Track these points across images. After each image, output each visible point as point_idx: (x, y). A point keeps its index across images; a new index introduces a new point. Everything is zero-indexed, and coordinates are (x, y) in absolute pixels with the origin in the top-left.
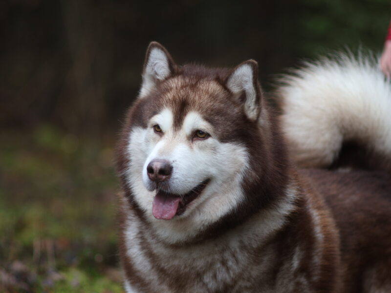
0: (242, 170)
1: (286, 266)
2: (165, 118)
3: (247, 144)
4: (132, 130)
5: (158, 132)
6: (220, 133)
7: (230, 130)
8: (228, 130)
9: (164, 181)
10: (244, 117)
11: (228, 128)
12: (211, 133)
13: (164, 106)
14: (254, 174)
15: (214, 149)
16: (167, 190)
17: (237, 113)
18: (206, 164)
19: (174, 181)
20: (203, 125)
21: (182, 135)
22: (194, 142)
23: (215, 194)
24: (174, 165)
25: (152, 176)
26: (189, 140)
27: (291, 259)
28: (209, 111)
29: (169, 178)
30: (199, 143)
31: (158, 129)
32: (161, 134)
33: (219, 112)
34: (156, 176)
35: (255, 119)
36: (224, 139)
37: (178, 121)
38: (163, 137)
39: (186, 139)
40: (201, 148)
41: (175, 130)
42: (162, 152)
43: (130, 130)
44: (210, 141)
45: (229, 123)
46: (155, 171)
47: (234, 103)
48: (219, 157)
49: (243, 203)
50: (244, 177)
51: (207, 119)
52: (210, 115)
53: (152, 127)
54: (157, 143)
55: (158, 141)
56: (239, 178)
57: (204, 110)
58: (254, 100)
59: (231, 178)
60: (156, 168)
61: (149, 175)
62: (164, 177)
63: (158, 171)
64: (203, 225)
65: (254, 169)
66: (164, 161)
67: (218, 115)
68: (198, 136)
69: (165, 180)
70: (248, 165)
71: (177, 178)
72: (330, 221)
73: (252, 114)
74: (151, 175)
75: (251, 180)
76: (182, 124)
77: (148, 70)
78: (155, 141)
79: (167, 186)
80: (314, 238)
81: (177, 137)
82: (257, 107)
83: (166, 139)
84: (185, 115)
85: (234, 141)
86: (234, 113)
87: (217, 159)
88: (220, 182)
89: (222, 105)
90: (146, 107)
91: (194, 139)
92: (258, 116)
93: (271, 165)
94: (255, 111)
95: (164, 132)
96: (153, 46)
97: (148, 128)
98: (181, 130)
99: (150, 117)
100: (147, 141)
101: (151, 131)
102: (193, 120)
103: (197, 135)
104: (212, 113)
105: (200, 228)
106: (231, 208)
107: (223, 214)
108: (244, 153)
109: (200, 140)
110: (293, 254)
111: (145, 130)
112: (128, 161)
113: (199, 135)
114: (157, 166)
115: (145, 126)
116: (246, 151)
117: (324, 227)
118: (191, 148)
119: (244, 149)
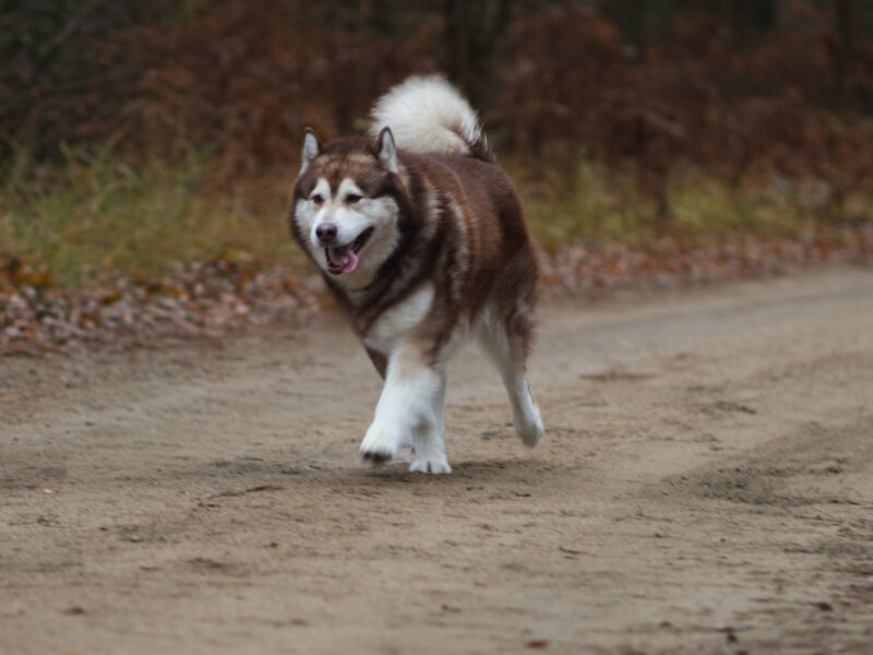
2: (322, 187)
5: (318, 201)
6: (370, 193)
7: (379, 189)
9: (332, 239)
11: (377, 188)
12: (361, 196)
13: (318, 178)
20: (356, 191)
22: (349, 205)
24: (338, 225)
25: (322, 237)
26: (345, 203)
28: (360, 177)
29: (336, 236)
30: (352, 205)
32: (321, 203)
34: (325, 237)
36: (374, 197)
37: (334, 190)
39: (342, 203)
40: (355, 209)
41: (333, 196)
42: (326, 218)
44: (362, 201)
46: (324, 233)
51: (359, 184)
52: (361, 179)
53: (313, 199)
55: (320, 209)
57: (356, 176)
60: (324, 230)
62: (332, 236)
63: (326, 233)
66: (329, 224)
72: (471, 212)
74: (320, 236)
76: (338, 190)
77: (305, 151)
78: (316, 210)
79: (336, 242)
80: (458, 231)
81: (335, 202)
85: (383, 196)
86: (383, 176)
90: (304, 184)
91: (349, 202)
95: (324, 200)
96: (308, 131)
97: (310, 200)
98: (338, 197)
99: (310, 190)
100: (309, 209)
101: (312, 202)
102: (348, 186)
103: (351, 199)
104: (363, 177)
109: (353, 202)
111: (307, 202)
113: (353, 199)
114: (325, 228)
115: (306, 198)
117: (467, 219)
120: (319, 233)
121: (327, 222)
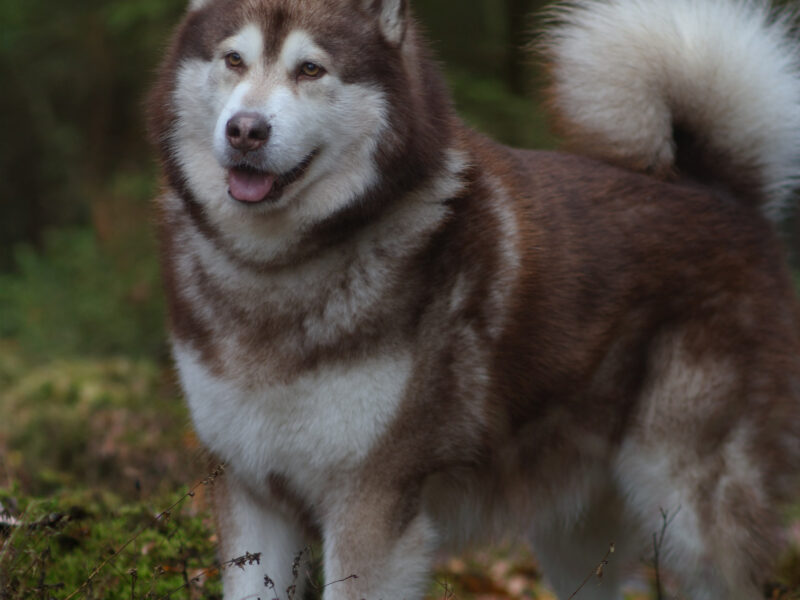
0: (376, 131)
1: (438, 303)
2: (248, 40)
3: (386, 86)
4: (181, 66)
5: (233, 66)
6: (343, 65)
7: (359, 61)
8: (354, 61)
9: (256, 149)
10: (380, 39)
11: (354, 58)
12: (327, 67)
13: (246, 19)
14: (395, 137)
15: (332, 96)
16: (260, 164)
17: (368, 33)
18: (317, 121)
19: (273, 150)
20: (314, 53)
21: (278, 70)
22: (300, 83)
23: (326, 175)
24: (272, 122)
25: (237, 140)
26: (292, 79)
27: (449, 293)
28: (325, 30)
29: (265, 144)
30: (307, 85)
31: (236, 62)
32: (240, 69)
33: (342, 31)
34: (244, 141)
35: (398, 41)
36: (349, 77)
37: (272, 48)
38: (247, 76)
39: (285, 78)
40: (311, 94)
41: (268, 63)
42: (249, 101)
43: (175, 65)
44: (327, 80)
45: (355, 49)
46: (242, 133)
47: (363, 14)
48: (337, 108)
49: (376, 187)
50: (378, 144)
51: (321, 43)
52: (327, 35)
53: (222, 58)
54: (235, 85)
55: (238, 82)
56: (369, 146)
57: (316, 28)
58: (396, 8)
59: (355, 145)
60: (245, 127)
61: (230, 141)
62: (257, 143)
63: (247, 133)
64: (304, 224)
65: (396, 129)
66: (257, 116)
67: (339, 35)
68: (305, 74)
69: (260, 146)
70: (384, 122)
71: (277, 145)
73: (392, 33)
74: (233, 139)
75: (390, 148)
76: (279, 51)
78: (231, 83)
79: (261, 158)
81: (271, 75)
82: (401, 21)
83: (253, 78)
84: (285, 35)
85: (364, 81)
86: (364, 32)
87: (335, 111)
88: (336, 153)
89: (344, 19)
90: (206, 24)
91: (300, 77)
92: (403, 36)
93: (423, 121)
94: (398, 27)
95: (248, 64)
97: (215, 60)
98: (278, 63)
99: (219, 41)
100: (213, 83)
101: (220, 65)
102: (298, 45)
103: (304, 71)
104: (330, 32)
105: (300, 228)
106: (352, 196)
107: (338, 207)
108: (381, 101)
109: (310, 80)
110: (453, 286)
111: (208, 63)
112: (174, 118)
113: (307, 72)
114: (246, 124)
115: (207, 57)
116: (383, 98)
118: (295, 93)
119: (381, 94)
120: (233, 130)
121: (252, 110)
